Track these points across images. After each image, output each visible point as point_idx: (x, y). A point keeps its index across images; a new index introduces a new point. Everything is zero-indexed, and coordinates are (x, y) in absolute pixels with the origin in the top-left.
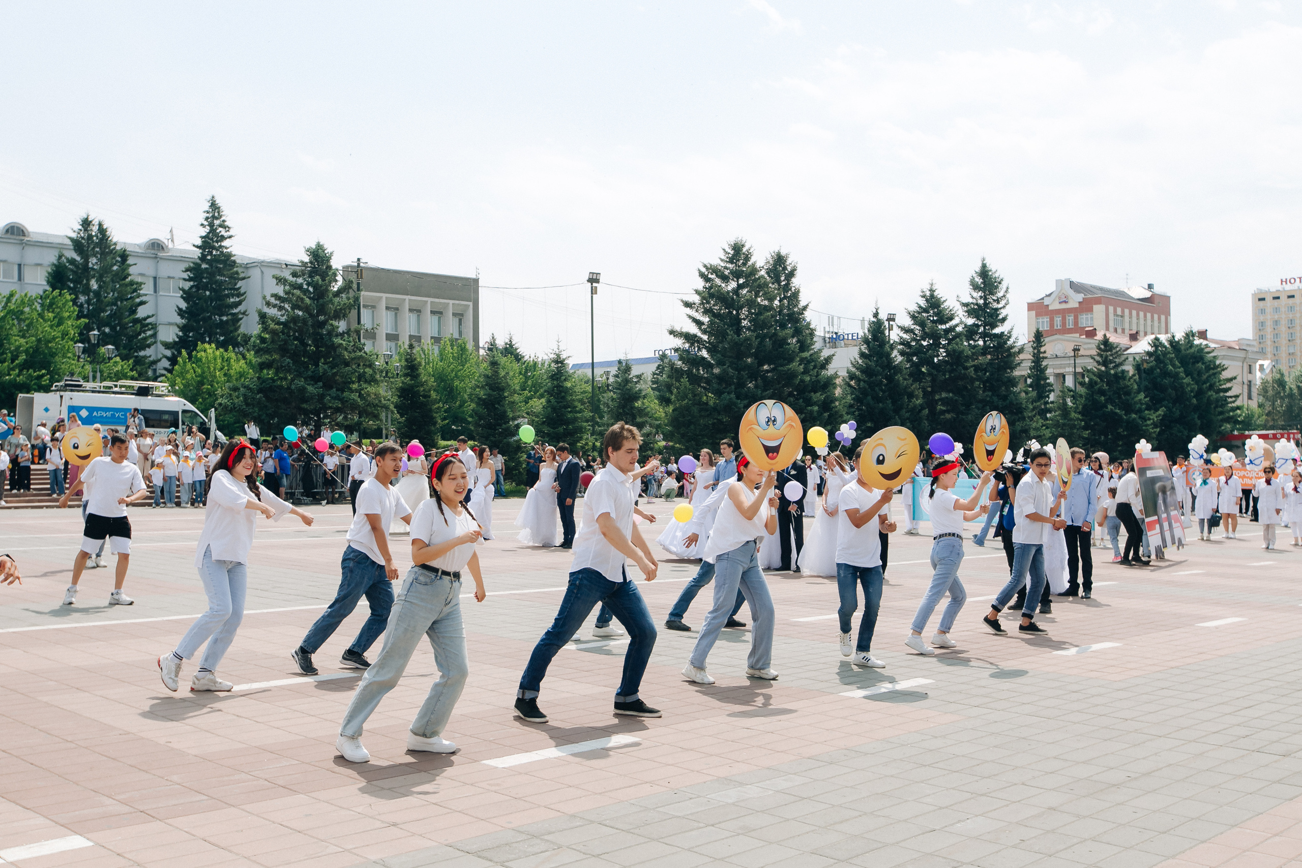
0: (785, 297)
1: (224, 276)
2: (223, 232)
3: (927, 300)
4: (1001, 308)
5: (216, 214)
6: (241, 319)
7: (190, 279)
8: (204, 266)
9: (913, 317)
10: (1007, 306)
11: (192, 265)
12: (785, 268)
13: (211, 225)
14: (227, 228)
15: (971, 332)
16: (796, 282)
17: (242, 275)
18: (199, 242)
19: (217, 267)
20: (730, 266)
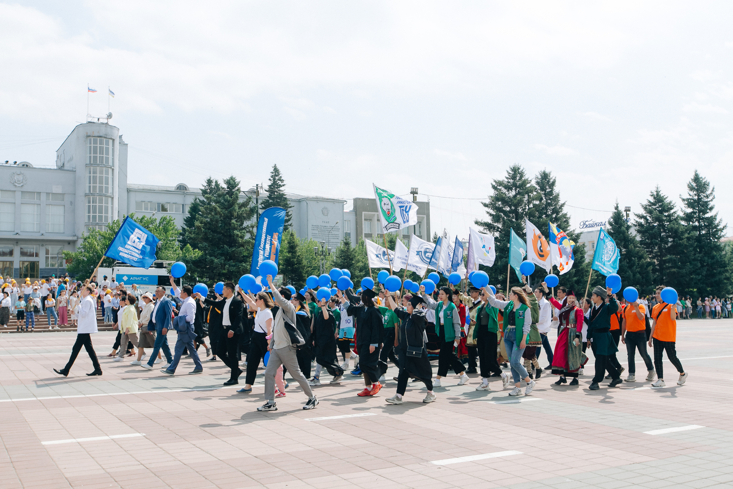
0: (550, 199)
1: (280, 206)
2: (280, 183)
3: (654, 198)
4: (709, 201)
5: (277, 174)
6: (288, 228)
7: (263, 208)
8: (270, 201)
9: (645, 209)
10: (714, 200)
11: (264, 200)
12: (549, 181)
13: (274, 179)
14: (282, 181)
15: (688, 217)
16: (557, 189)
17: (290, 205)
18: (267, 188)
19: (276, 201)
20: (511, 181)
